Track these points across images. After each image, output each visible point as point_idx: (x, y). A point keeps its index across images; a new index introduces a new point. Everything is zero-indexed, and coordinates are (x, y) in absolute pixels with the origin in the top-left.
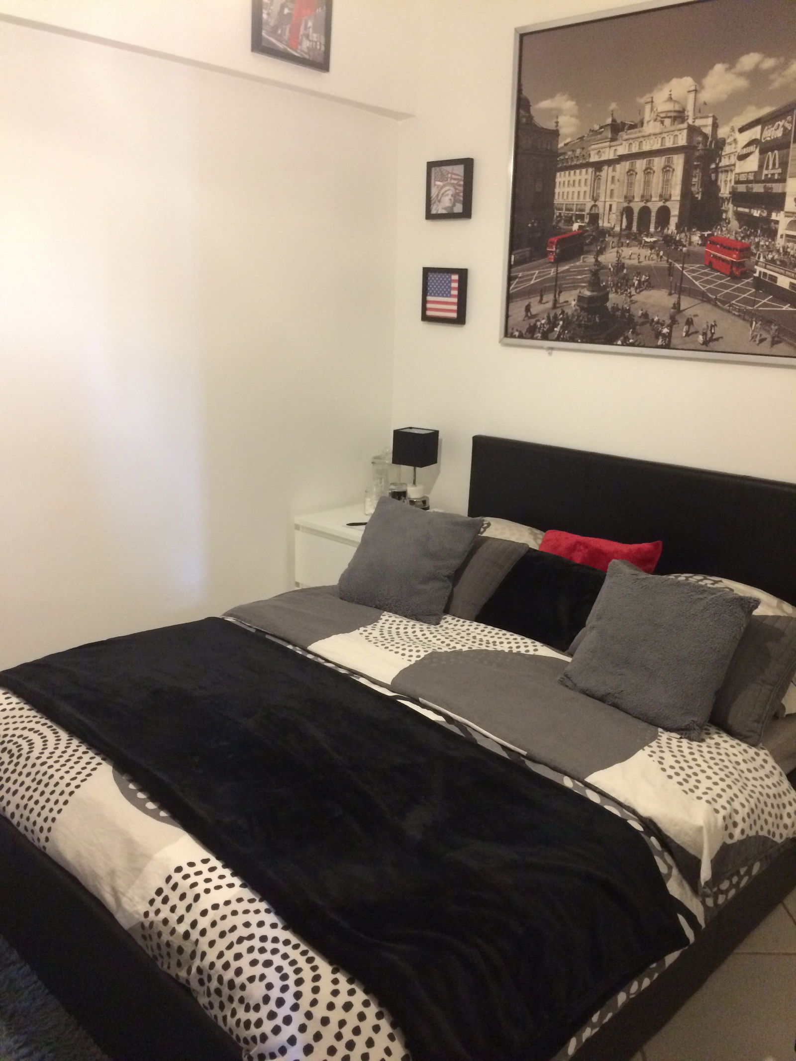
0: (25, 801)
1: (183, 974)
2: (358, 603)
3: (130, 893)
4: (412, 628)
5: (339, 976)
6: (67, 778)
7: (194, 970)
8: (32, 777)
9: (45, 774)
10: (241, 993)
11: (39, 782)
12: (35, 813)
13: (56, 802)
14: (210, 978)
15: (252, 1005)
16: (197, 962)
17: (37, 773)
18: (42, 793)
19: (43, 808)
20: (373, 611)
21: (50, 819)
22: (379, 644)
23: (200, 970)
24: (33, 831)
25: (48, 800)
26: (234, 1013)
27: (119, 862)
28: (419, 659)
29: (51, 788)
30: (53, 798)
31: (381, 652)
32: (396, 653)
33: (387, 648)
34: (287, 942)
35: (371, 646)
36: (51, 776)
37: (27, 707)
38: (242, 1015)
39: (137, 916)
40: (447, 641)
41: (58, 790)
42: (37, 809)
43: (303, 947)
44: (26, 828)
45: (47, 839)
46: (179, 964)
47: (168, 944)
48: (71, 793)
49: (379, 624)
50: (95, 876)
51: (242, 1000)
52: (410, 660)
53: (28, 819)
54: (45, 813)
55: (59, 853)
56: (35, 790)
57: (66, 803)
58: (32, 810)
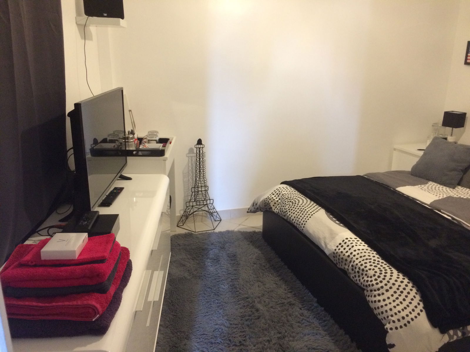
0: (297, 216)
1: (346, 267)
2: (419, 177)
3: (330, 244)
4: (442, 188)
5: (399, 274)
6: (311, 211)
7: (350, 266)
8: (299, 209)
9: (304, 209)
10: (366, 273)
11: (302, 211)
12: (300, 219)
13: (307, 217)
14: (356, 268)
15: (369, 276)
16: (352, 263)
17: (301, 209)
18: (303, 214)
19: (303, 218)
20: (425, 181)
21: (305, 221)
22: (426, 191)
23: (352, 266)
24: (299, 225)
25: (304, 216)
26: (363, 278)
27: (327, 235)
28: (443, 198)
29: (305, 213)
30: (306, 216)
31: (427, 193)
32: (434, 194)
33: (430, 192)
34: (382, 263)
35: (423, 191)
36: (306, 210)
37: (296, 191)
38: (366, 278)
39: (332, 250)
40: (457, 194)
41: (308, 214)
42: (301, 218)
43: (388, 265)
44: (297, 224)
45: (304, 227)
46: (345, 264)
47: (342, 258)
48: (312, 215)
49: (427, 185)
50: (319, 238)
51: (366, 275)
52: (439, 198)
53: (298, 221)
54: (303, 220)
55: (307, 231)
56: (301, 213)
57: (310, 217)
58: (299, 218)
